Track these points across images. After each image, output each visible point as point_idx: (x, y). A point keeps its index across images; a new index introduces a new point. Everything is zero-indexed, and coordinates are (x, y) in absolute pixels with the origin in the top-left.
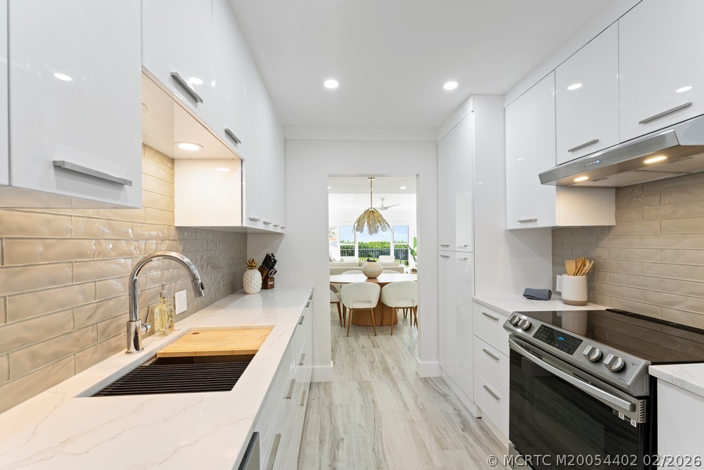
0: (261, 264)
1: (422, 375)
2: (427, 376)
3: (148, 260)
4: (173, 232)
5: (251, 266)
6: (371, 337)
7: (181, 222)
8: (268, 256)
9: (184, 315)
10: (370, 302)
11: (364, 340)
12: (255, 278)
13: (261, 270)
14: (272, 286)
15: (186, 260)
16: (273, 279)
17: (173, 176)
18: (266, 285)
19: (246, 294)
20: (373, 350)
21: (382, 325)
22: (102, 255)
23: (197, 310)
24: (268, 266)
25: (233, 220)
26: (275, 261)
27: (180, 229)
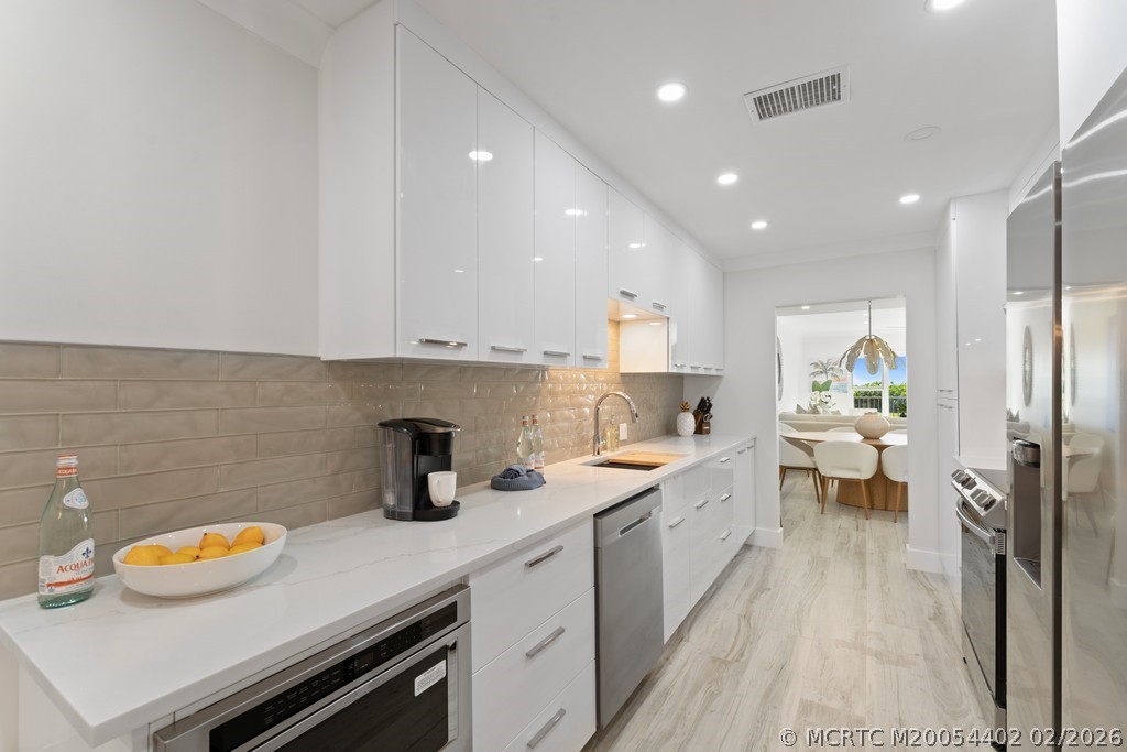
0: (696, 408)
1: (911, 567)
2: (918, 569)
3: (607, 396)
4: (618, 376)
5: (685, 409)
6: (860, 521)
7: (624, 369)
8: (703, 399)
9: (624, 443)
10: (858, 470)
11: (845, 521)
12: (688, 422)
13: (696, 414)
14: (708, 432)
15: (627, 397)
16: (708, 424)
17: (618, 336)
18: (699, 430)
19: (679, 436)
20: (854, 533)
21: (886, 509)
22: (581, 393)
23: (634, 441)
24: (703, 410)
25: (660, 366)
26: (710, 406)
27: (623, 375)
